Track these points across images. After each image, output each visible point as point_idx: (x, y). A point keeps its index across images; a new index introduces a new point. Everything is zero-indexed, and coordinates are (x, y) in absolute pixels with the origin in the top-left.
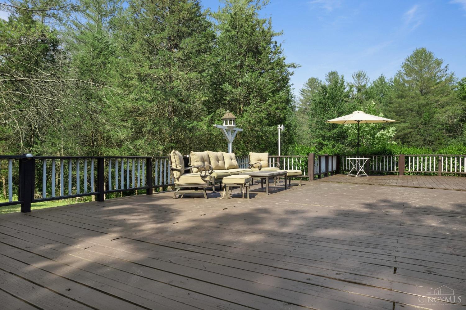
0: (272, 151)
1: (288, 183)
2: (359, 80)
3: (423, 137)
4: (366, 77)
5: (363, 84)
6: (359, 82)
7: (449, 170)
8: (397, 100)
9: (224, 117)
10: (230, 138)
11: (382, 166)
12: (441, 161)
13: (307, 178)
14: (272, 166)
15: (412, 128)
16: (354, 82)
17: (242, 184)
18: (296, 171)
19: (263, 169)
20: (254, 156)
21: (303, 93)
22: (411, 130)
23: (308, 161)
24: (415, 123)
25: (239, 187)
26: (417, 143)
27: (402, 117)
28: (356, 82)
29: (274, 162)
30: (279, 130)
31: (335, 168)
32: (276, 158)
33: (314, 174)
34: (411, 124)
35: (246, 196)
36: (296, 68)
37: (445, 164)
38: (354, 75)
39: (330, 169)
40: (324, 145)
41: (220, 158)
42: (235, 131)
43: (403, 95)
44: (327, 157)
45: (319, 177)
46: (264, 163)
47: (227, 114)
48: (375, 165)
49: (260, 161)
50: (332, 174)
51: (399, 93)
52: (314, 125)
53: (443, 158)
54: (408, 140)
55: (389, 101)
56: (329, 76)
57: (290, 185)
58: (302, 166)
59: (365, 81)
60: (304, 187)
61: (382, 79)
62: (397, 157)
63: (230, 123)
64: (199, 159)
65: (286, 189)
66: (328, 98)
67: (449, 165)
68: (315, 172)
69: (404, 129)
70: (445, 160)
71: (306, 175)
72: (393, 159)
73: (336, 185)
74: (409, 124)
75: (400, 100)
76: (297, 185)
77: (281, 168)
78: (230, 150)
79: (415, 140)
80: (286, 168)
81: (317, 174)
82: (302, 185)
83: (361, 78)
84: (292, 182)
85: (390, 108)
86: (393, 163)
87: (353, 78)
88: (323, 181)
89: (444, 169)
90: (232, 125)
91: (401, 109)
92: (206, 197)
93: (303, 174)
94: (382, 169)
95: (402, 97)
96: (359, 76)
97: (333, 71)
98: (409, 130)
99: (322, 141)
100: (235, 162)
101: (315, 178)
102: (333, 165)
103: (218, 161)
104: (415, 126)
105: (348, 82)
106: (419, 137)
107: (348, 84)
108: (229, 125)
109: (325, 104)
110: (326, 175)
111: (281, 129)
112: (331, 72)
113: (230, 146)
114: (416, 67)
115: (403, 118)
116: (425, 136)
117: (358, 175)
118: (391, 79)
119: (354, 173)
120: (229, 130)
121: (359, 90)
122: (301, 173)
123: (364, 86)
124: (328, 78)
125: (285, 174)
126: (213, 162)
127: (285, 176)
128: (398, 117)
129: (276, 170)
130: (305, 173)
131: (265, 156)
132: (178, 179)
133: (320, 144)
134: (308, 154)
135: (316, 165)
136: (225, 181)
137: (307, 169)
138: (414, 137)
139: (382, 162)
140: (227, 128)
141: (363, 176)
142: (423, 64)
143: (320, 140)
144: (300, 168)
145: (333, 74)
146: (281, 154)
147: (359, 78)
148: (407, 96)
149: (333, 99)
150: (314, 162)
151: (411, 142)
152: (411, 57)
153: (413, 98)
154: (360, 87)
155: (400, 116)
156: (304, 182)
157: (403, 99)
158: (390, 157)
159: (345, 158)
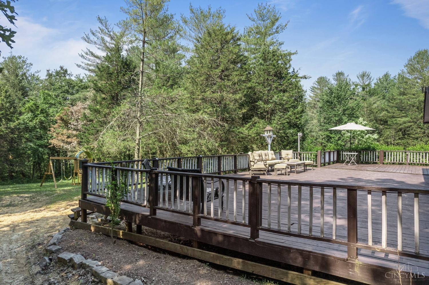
0: (295, 149)
1: (305, 169)
2: (363, 79)
3: (423, 130)
4: (370, 76)
5: (367, 83)
6: (363, 82)
7: (413, 161)
8: (399, 97)
9: (266, 129)
10: (269, 141)
11: (368, 158)
12: (407, 155)
13: (316, 165)
14: (294, 158)
15: (413, 122)
16: (359, 82)
17: (284, 169)
18: (310, 161)
19: (290, 160)
20: (284, 153)
21: (312, 90)
22: (412, 124)
23: (317, 155)
24: (415, 117)
25: (280, 170)
26: (417, 135)
27: (403, 112)
28: (360, 82)
29: (295, 156)
30: (299, 136)
31: (335, 159)
32: (297, 153)
33: (321, 164)
34: (411, 118)
35: (286, 175)
36: (307, 79)
37: (410, 156)
38: (358, 75)
39: (332, 160)
40: (331, 138)
41: (267, 154)
42: (272, 137)
43: (404, 92)
44: (330, 153)
45: (324, 165)
46: (290, 156)
47: (267, 127)
48: (363, 157)
49: (288, 155)
50: (333, 163)
51: (400, 91)
52: (322, 120)
53: (409, 153)
54: (409, 133)
55: (391, 98)
56: (336, 76)
57: (306, 170)
58: (313, 159)
59: (369, 81)
60: (315, 171)
61: (386, 76)
62: (378, 152)
63: (270, 133)
64: (258, 155)
65: (304, 171)
66: (335, 97)
67: (413, 157)
68: (322, 162)
69: (405, 123)
70: (410, 154)
71: (316, 164)
72: (376, 153)
73: (334, 170)
74: (409, 118)
75: (401, 97)
76: (311, 170)
77: (301, 160)
78: (269, 149)
79: (415, 132)
80: (303, 160)
81: (322, 163)
82: (313, 170)
83: (365, 78)
84: (308, 168)
85: (392, 104)
86: (376, 155)
87: (358, 78)
88: (327, 168)
89: (410, 161)
90: (271, 134)
91: (403, 105)
92: (266, 175)
93: (314, 163)
94: (368, 160)
95: (404, 94)
96: (363, 76)
97: (340, 71)
98: (410, 124)
99: (329, 134)
100: (274, 157)
101: (321, 166)
102: (334, 157)
103: (266, 156)
104: (415, 120)
105: (354, 81)
106: (419, 130)
107: (353, 83)
108: (269, 134)
109: (332, 103)
110: (329, 164)
111: (300, 135)
112: (338, 72)
113: (269, 146)
114: (418, 66)
115: (405, 113)
116: (425, 129)
117: (351, 163)
118: (395, 77)
119: (348, 162)
120: (269, 137)
121: (364, 89)
122: (313, 163)
123: (369, 85)
124: (335, 77)
125: (304, 164)
126: (264, 157)
127: (304, 165)
128: (399, 112)
129: (298, 162)
130: (315, 163)
131: (290, 152)
132: (253, 166)
133: (328, 136)
134: (317, 151)
135: (322, 158)
136: (276, 167)
137: (316, 160)
138: (414, 130)
139: (368, 155)
140: (268, 136)
141: (354, 164)
142: (424, 64)
143: (327, 133)
144: (312, 159)
145: (340, 74)
146: (300, 150)
147: (363, 78)
148: (408, 93)
149: (339, 98)
150: (321, 156)
151: (412, 134)
152: (414, 57)
153: (414, 95)
154: (364, 86)
155: (401, 111)
156: (314, 168)
157: (405, 96)
158: (373, 152)
159: (342, 152)
